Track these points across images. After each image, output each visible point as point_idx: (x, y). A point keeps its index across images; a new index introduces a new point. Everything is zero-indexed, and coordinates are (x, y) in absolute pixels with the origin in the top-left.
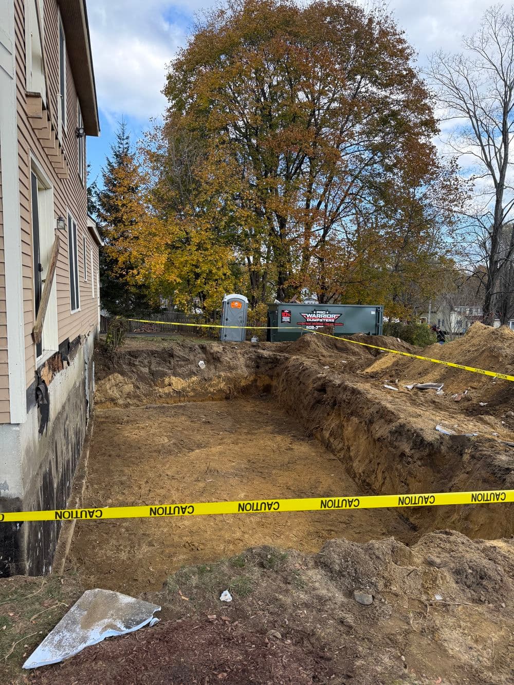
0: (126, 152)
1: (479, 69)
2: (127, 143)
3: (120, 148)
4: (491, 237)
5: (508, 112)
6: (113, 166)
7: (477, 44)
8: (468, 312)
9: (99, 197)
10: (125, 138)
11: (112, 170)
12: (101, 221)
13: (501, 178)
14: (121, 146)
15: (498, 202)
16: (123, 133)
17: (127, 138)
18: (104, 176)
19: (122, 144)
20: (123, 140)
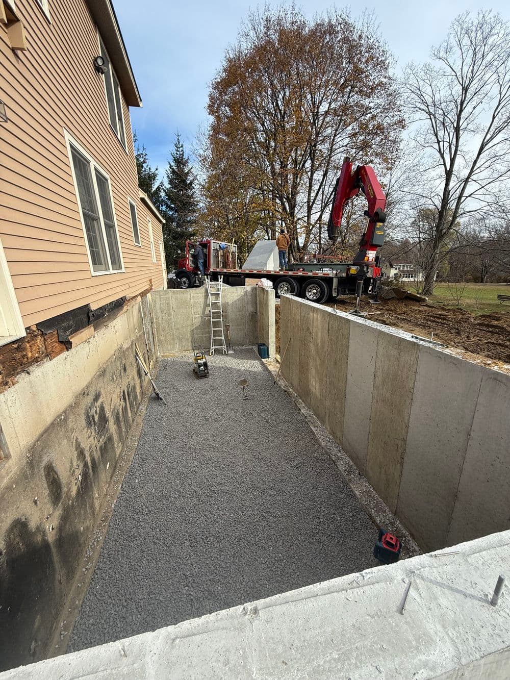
0: (182, 157)
1: (440, 77)
2: (182, 151)
3: (177, 154)
4: (439, 212)
5: (463, 111)
6: (173, 169)
7: (442, 54)
8: (401, 268)
9: (166, 193)
10: (180, 146)
11: (173, 172)
12: (169, 211)
13: (451, 165)
14: (178, 153)
15: (447, 185)
16: (179, 143)
17: (182, 146)
18: (168, 177)
19: (178, 151)
20: (179, 148)
